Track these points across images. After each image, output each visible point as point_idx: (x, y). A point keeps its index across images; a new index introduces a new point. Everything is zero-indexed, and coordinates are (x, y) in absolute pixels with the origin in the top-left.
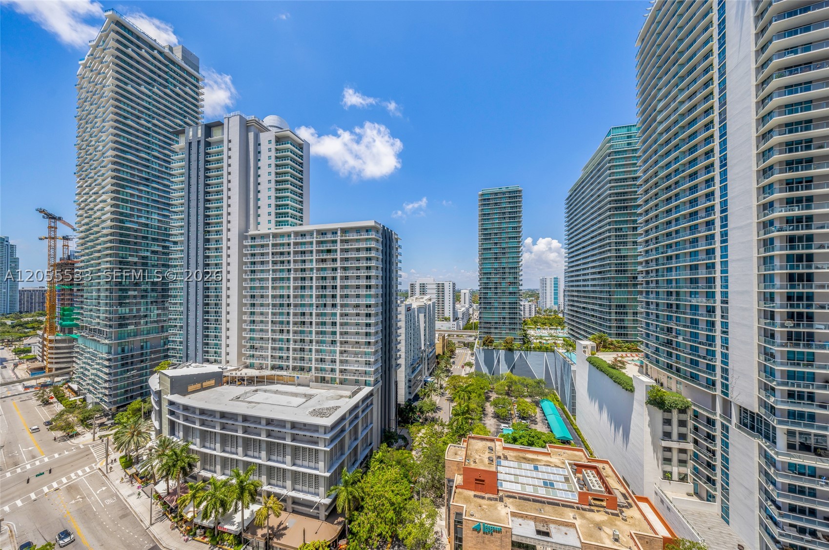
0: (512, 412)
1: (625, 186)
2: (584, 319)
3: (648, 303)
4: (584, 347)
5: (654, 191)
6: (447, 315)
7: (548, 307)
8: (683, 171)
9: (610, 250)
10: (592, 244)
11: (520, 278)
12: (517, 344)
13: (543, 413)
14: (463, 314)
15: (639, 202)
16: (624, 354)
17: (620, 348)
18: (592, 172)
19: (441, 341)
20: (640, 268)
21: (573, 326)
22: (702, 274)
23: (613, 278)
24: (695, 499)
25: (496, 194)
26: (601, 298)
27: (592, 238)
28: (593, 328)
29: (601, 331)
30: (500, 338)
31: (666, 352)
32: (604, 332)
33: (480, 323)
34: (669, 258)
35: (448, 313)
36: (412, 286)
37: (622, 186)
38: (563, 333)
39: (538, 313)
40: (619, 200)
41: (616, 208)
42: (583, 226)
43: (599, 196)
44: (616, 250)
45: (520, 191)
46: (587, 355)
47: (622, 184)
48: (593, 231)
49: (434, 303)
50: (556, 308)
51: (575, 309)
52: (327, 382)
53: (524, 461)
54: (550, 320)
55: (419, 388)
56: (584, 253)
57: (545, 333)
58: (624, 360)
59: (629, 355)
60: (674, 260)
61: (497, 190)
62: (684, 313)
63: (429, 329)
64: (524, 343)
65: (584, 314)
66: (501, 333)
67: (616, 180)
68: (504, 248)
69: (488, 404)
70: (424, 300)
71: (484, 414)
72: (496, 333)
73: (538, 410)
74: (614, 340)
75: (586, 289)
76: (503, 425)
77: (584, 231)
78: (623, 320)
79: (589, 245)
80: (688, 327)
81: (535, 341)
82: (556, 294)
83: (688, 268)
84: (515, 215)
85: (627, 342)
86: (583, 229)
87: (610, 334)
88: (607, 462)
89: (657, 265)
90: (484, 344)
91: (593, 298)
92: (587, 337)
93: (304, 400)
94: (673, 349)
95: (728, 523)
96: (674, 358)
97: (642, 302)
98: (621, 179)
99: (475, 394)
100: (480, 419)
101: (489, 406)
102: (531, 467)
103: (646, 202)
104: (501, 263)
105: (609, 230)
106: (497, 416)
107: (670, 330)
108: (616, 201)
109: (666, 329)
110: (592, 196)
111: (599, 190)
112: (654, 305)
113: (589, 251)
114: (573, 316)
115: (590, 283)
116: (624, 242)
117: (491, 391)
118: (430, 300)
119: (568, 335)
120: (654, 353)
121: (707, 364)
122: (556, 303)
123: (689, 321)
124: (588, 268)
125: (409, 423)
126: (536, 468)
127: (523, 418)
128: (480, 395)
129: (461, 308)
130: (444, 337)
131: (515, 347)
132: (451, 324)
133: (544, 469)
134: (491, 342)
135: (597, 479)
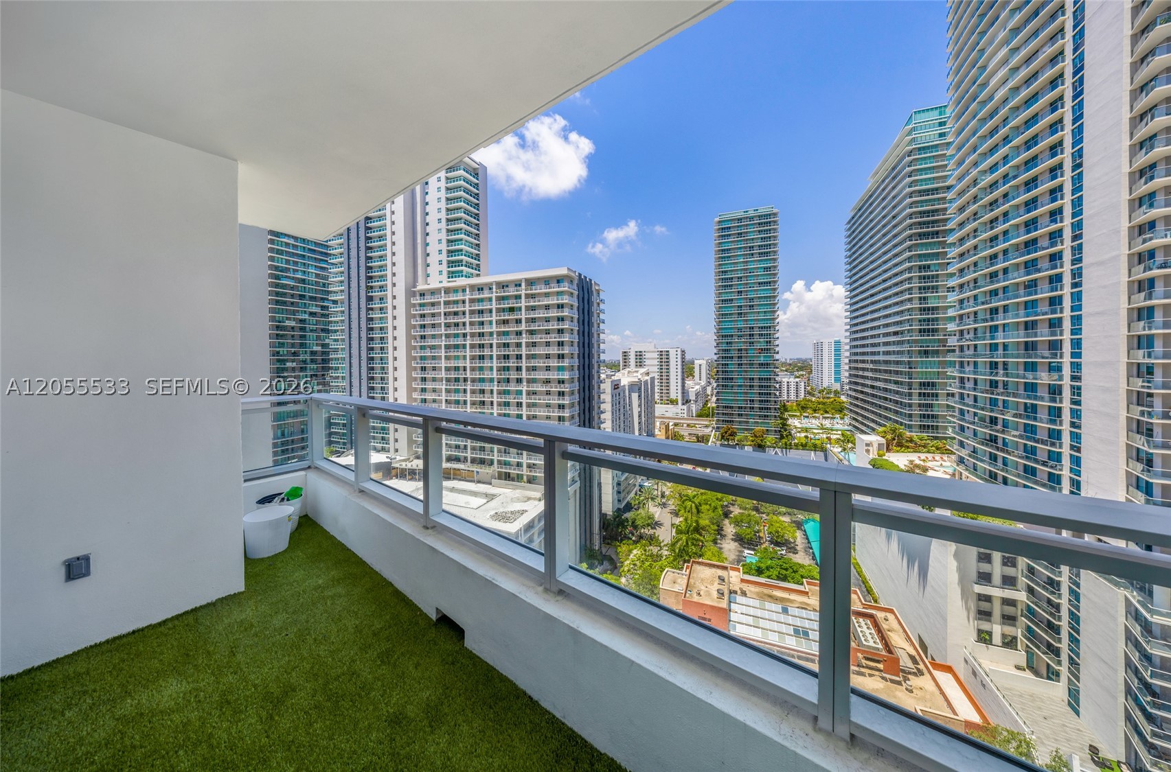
0: (761, 535)
1: (934, 200)
2: (873, 403)
3: (962, 380)
4: (867, 445)
5: (973, 208)
6: (673, 396)
7: (825, 384)
8: (1015, 177)
9: (910, 300)
10: (885, 290)
11: (777, 343)
12: (770, 439)
13: (807, 539)
14: (697, 395)
15: (950, 226)
16: (930, 456)
17: (924, 447)
18: (883, 181)
19: (664, 431)
20: (952, 327)
21: (857, 413)
22: (1043, 336)
23: (916, 341)
24: (1028, 675)
25: (740, 220)
26: (897, 373)
27: (884, 281)
28: (886, 418)
29: (897, 422)
30: (747, 430)
31: (988, 454)
32: (901, 424)
33: (718, 407)
34: (994, 311)
35: (675, 393)
36: (625, 354)
37: (930, 200)
38: (840, 424)
39: (810, 393)
40: (924, 223)
41: (921, 235)
42: (872, 262)
43: (894, 217)
44: (920, 299)
45: (775, 214)
46: (871, 456)
47: (930, 197)
48: (885, 271)
49: (653, 379)
50: (837, 386)
51: (859, 388)
52: (513, 480)
53: (770, 599)
54: (825, 405)
55: (632, 495)
56: (873, 303)
57: (814, 423)
58: (929, 464)
59: (937, 458)
60: (1001, 315)
61: (740, 214)
62: (1015, 395)
63: (647, 415)
64: (782, 437)
65: (873, 396)
66: (747, 422)
67: (921, 193)
68: (752, 299)
69: (727, 522)
70: (638, 374)
71: (721, 535)
72: (740, 422)
73: (799, 534)
74: (915, 435)
75: (876, 358)
76: (746, 551)
77: (872, 270)
78: (931, 406)
79: (880, 292)
80: (1020, 416)
81: (798, 434)
82: (837, 366)
83: (1022, 327)
84: (767, 250)
85: (936, 438)
86: (871, 267)
87: (910, 427)
88: (891, 611)
89: (975, 321)
90: (723, 437)
91: (886, 371)
92: (874, 430)
93: (485, 501)
94: (998, 449)
95: (1078, 713)
96: (1000, 463)
97: (954, 378)
98: (928, 190)
99: (708, 507)
100: (715, 542)
101: (728, 525)
102: (778, 608)
103: (962, 225)
104: (746, 320)
105: (910, 269)
106: (739, 539)
107: (994, 421)
108: (920, 223)
109: (988, 420)
110: (884, 217)
111: (894, 207)
112: (972, 382)
113: (880, 301)
114: (857, 399)
115: (882, 349)
116: (933, 287)
117: (733, 505)
118: (648, 374)
119: (850, 428)
120: (970, 456)
121: (1049, 473)
122: (837, 380)
123: (1022, 407)
124: (879, 327)
125: (616, 540)
126: (785, 611)
127: (777, 544)
128: (715, 508)
129: (694, 386)
130: (667, 427)
131: (768, 443)
132: (680, 409)
133: (796, 612)
134: (733, 434)
135: (873, 631)
